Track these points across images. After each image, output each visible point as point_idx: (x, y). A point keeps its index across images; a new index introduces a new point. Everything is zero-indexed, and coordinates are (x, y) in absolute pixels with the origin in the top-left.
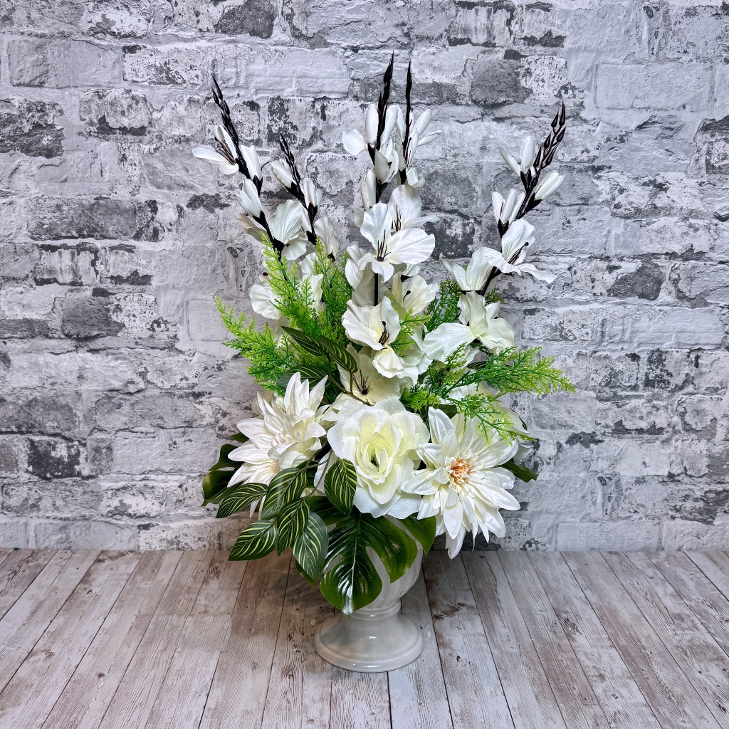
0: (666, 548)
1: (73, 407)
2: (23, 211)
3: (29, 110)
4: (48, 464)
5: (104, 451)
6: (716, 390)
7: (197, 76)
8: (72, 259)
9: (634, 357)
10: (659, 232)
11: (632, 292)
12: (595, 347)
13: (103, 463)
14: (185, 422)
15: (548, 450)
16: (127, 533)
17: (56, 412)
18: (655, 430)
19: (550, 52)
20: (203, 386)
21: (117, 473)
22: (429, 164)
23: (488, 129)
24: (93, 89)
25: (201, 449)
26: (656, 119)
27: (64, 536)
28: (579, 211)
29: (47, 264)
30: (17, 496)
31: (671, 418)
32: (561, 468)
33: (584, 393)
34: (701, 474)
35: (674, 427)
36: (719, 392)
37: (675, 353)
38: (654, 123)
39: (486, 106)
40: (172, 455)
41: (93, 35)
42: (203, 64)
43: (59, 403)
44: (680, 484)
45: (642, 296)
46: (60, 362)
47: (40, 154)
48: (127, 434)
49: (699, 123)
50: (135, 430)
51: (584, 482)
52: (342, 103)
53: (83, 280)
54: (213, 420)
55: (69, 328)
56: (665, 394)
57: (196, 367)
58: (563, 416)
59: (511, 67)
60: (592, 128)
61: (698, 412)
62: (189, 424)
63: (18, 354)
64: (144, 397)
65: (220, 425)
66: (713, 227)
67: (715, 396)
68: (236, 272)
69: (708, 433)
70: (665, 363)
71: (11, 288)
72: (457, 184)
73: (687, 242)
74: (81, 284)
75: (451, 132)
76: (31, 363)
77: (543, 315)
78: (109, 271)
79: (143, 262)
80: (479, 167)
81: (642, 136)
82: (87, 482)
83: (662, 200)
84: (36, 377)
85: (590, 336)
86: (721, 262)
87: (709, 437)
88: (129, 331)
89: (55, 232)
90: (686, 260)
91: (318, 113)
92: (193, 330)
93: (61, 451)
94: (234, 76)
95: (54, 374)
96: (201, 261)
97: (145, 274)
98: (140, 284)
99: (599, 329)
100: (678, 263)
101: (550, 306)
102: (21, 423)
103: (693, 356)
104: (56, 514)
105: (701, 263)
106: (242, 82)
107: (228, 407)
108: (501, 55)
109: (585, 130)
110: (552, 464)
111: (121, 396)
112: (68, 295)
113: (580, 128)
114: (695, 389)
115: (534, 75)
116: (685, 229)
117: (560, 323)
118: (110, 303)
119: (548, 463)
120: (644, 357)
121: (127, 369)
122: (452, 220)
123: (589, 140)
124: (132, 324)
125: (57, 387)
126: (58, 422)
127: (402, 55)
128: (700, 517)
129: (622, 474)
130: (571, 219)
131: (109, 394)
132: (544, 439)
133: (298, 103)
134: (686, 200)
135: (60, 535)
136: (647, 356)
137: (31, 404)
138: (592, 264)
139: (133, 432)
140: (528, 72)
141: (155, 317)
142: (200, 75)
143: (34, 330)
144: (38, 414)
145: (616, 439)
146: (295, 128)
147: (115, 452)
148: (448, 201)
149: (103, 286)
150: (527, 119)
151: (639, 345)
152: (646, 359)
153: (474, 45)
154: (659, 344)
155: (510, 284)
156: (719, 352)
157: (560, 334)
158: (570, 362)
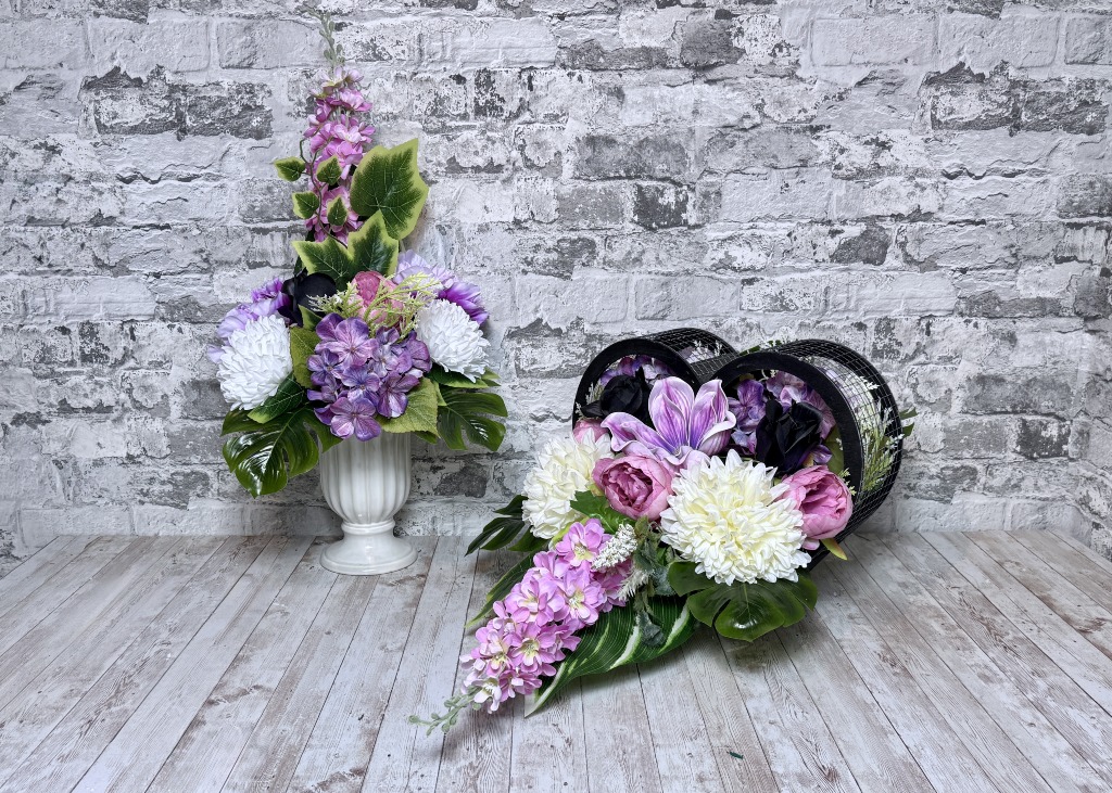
0: (900, 529)
2: (235, 194)
3: (239, 92)
6: (950, 359)
7: (403, 52)
8: (284, 242)
9: (861, 326)
10: (883, 192)
11: (856, 257)
12: (818, 316)
19: (762, 10)
22: (639, 131)
23: (700, 92)
24: (301, 68)
26: (876, 75)
27: (280, 521)
28: (798, 173)
29: (259, 247)
31: (903, 390)
34: (936, 450)
35: (905, 400)
36: (954, 361)
37: (904, 321)
38: (875, 78)
39: (697, 69)
41: (300, 15)
42: (409, 38)
45: (867, 261)
47: (250, 136)
49: (922, 77)
52: (549, 72)
56: (895, 365)
59: (723, 27)
60: (809, 87)
61: (931, 383)
66: (941, 186)
67: (949, 366)
69: (942, 406)
70: (894, 331)
71: (224, 272)
72: (668, 150)
73: (914, 203)
75: (662, 97)
77: (762, 284)
80: (692, 131)
81: (862, 92)
83: (885, 159)
85: (812, 305)
86: (952, 223)
87: (943, 409)
89: (266, 215)
90: (913, 221)
91: (524, 83)
94: (440, 50)
99: (822, 298)
100: (904, 224)
101: (770, 275)
103: (924, 323)
105: (929, 224)
106: (448, 56)
108: (711, 15)
109: (802, 89)
113: (797, 87)
114: (927, 359)
115: (746, 35)
116: (911, 189)
117: (781, 293)
120: (871, 325)
122: (665, 189)
123: (806, 99)
127: (609, 21)
128: (937, 496)
130: (789, 182)
133: (504, 74)
134: (911, 158)
136: (874, 326)
138: (813, 229)
140: (740, 32)
142: (406, 50)
146: (502, 100)
148: (660, 169)
150: (740, 80)
151: (865, 315)
152: (873, 328)
153: (683, 6)
154: (887, 312)
155: (726, 253)
156: (951, 318)
157: (780, 304)
158: (792, 333)
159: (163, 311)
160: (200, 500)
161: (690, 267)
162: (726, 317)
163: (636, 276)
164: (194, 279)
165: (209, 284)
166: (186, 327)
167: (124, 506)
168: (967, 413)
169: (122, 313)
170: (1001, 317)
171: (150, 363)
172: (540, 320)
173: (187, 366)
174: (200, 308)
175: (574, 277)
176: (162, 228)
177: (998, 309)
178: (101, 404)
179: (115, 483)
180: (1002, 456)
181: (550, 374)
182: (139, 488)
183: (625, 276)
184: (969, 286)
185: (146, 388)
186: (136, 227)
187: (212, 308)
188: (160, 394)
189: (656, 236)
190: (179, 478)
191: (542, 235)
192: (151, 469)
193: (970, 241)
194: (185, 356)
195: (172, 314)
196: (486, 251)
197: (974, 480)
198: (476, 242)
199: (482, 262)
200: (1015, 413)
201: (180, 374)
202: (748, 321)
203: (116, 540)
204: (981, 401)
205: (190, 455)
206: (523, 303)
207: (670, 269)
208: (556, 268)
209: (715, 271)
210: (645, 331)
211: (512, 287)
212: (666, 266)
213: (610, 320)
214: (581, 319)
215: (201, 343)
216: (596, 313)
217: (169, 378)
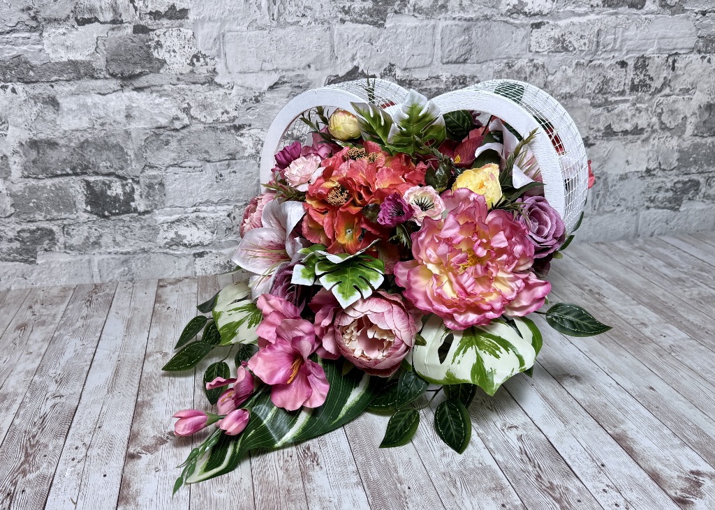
0: (641, 234)
1: (123, 146)
4: (106, 203)
5: (157, 187)
6: (688, 90)
9: (623, 64)
11: (623, 2)
12: (591, 56)
13: (157, 198)
14: (229, 154)
16: (185, 262)
17: (108, 152)
18: (637, 131)
21: (170, 207)
25: (245, 179)
27: (126, 268)
29: (86, 3)
30: (78, 235)
31: (651, 118)
33: (581, 101)
34: (672, 167)
35: (652, 127)
36: (690, 92)
37: (656, 59)
40: (219, 187)
43: (110, 143)
44: (654, 178)
45: (631, 6)
46: (107, 102)
48: (176, 169)
50: (183, 165)
53: (123, 18)
54: (254, 151)
55: (114, 67)
56: (647, 97)
57: (235, 99)
61: (672, 112)
62: (233, 156)
63: (66, 97)
64: (190, 132)
67: (686, 96)
69: (679, 130)
70: (647, 68)
71: (54, 30)
74: (122, 22)
76: (80, 105)
77: (547, 28)
78: (147, 7)
82: (143, 217)
84: (85, 119)
85: (587, 46)
87: (680, 134)
88: (171, 67)
92: (230, 63)
93: (117, 189)
95: (102, 114)
97: (181, 8)
98: (178, 18)
99: (595, 39)
101: (554, 19)
102: (75, 165)
103: (670, 60)
104: (118, 249)
111: (168, 133)
112: (109, 34)
114: (671, 91)
117: (562, 35)
118: (150, 40)
120: (631, 63)
124: (173, 60)
125: (107, 127)
126: (111, 162)
128: (669, 205)
129: (609, 173)
131: (156, 131)
135: (123, 268)
136: (633, 63)
137: (83, 145)
139: (182, 167)
141: (194, 51)
143: (79, 71)
144: (91, 156)
145: (605, 142)
147: (167, 188)
149: (142, 23)
151: (627, 54)
152: (633, 65)
154: (644, 51)
156: (692, 55)
157: (562, 45)
158: (570, 72)
160: (48, 255)
161: (488, 12)
162: (517, 59)
163: (442, 22)
164: (24, 38)
165: (39, 42)
166: (19, 87)
168: (696, 135)
172: (356, 68)
173: (24, 127)
174: (32, 68)
175: (387, 25)
183: (432, 22)
184: (707, 26)
187: (44, 67)
190: (26, 235)
194: (21, 116)
195: (4, 74)
197: (697, 191)
199: (303, 12)
201: (17, 134)
202: (535, 61)
204: (708, 125)
205: (34, 213)
206: (342, 51)
207: (471, 15)
208: (371, 16)
209: (509, 16)
210: (449, 75)
211: (332, 37)
212: (468, 12)
213: (418, 65)
214: (393, 65)
215: (35, 103)
216: (407, 59)
217: (7, 139)
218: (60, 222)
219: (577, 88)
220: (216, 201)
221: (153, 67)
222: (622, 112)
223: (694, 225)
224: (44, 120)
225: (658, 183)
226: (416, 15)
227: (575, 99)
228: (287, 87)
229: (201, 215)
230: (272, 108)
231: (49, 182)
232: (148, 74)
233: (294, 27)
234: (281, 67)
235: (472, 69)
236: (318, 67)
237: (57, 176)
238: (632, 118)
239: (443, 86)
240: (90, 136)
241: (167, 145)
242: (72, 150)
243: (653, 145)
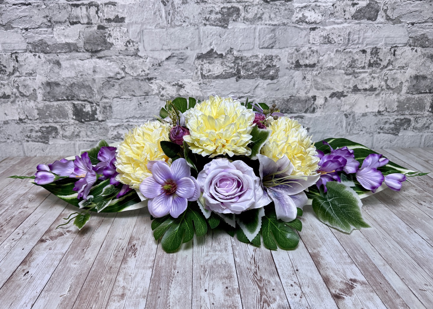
1: (92, 86)
4: (82, 115)
5: (108, 108)
6: (403, 67)
8: (87, 11)
9: (364, 51)
11: (364, 17)
12: (345, 46)
13: (108, 114)
14: (145, 93)
15: (320, 101)
17: (84, 89)
18: (372, 89)
20: (152, 75)
21: (115, 118)
25: (153, 106)
29: (75, 14)
30: (69, 131)
31: (381, 82)
32: (326, 110)
33: (339, 71)
34: (394, 111)
35: (382, 87)
36: (405, 68)
37: (384, 49)
40: (140, 110)
43: (85, 85)
44: (383, 116)
45: (369, 19)
46: (84, 64)
48: (118, 99)
50: (121, 97)
51: (337, 117)
53: (93, 21)
54: (158, 92)
55: (88, 46)
56: (378, 70)
57: (148, 64)
58: (328, 83)
61: (394, 79)
62: (147, 94)
63: (64, 61)
64: (125, 80)
65: (161, 94)
67: (403, 71)
68: (166, 13)
69: (398, 90)
70: (379, 54)
71: (59, 27)
74: (92, 24)
76: (70, 65)
77: (319, 30)
78: (104, 16)
79: (121, 11)
82: (101, 123)
84: (73, 72)
85: (342, 41)
87: (398, 92)
88: (116, 47)
92: (146, 45)
93: (88, 108)
95: (82, 70)
96: (148, 9)
97: (121, 17)
98: (119, 22)
99: (347, 37)
101: (323, 26)
102: (68, 95)
103: (392, 50)
104: (88, 139)
107: (165, 85)
110: (322, 109)
111: (114, 80)
112: (86, 30)
114: (393, 67)
117: (328, 35)
118: (106, 33)
119: (320, 108)
120: (369, 51)
121: (116, 67)
124: (117, 43)
125: (84, 77)
126: (85, 94)
128: (392, 132)
129: (356, 112)
131: (108, 79)
132: (318, 95)
137: (72, 85)
138: (344, 2)
139: (121, 98)
141: (128, 39)
143: (71, 48)
144: (76, 91)
145: (354, 94)
147: (113, 108)
149: (102, 24)
151: (366, 46)
152: (370, 52)
154: (376, 44)
155: (303, 14)
156: (405, 47)
157: (328, 40)
158: (332, 55)
159: (30, 47)
160: (54, 140)
161: (285, 21)
162: (302, 47)
163: (259, 26)
164: (44, 31)
165: (52, 33)
166: (42, 55)
167: (20, 143)
168: (408, 93)
169: (11, 49)
170: (428, 47)
171: (26, 74)
172: (212, 50)
173: (44, 75)
174: (48, 46)
175: (229, 27)
176: (27, 5)
177: (427, 43)
178: (5, 94)
179: (15, 132)
180: (423, 113)
181: (217, 77)
182: (26, 134)
183: (254, 26)
184: (415, 31)
185: (25, 86)
186: (14, 5)
187: (54, 45)
188: (32, 89)
189: (269, 6)
190: (44, 129)
191: (214, 5)
192: (31, 125)
193: (417, 9)
194: (42, 70)
195: (35, 49)
196: (186, 14)
197: (409, 125)
198: (181, 9)
199: (184, 20)
200: (430, 93)
201: (41, 79)
202: (312, 49)
203: (15, 158)
204: (416, 87)
205: (48, 118)
206: (204, 41)
207: (275, 22)
208: (220, 22)
209: (297, 23)
210: (263, 55)
211: (199, 32)
212: (274, 21)
213: (246, 49)
214: (232, 49)
215: (50, 63)
216: (240, 46)
217: (36, 81)
218: (60, 124)
219: (336, 64)
220: (138, 117)
221: (107, 47)
222: (363, 78)
223: (407, 144)
224: (54, 72)
225: (385, 119)
226: (245, 22)
227: (335, 70)
228: (175, 59)
229: (131, 124)
230: (168, 69)
231: (55, 103)
232: (104, 50)
233: (179, 28)
234: (172, 48)
235: (276, 52)
236: (192, 49)
237: (59, 100)
238: (369, 82)
239: (260, 61)
240: (75, 81)
241: (113, 87)
242: (66, 88)
243: (382, 98)
